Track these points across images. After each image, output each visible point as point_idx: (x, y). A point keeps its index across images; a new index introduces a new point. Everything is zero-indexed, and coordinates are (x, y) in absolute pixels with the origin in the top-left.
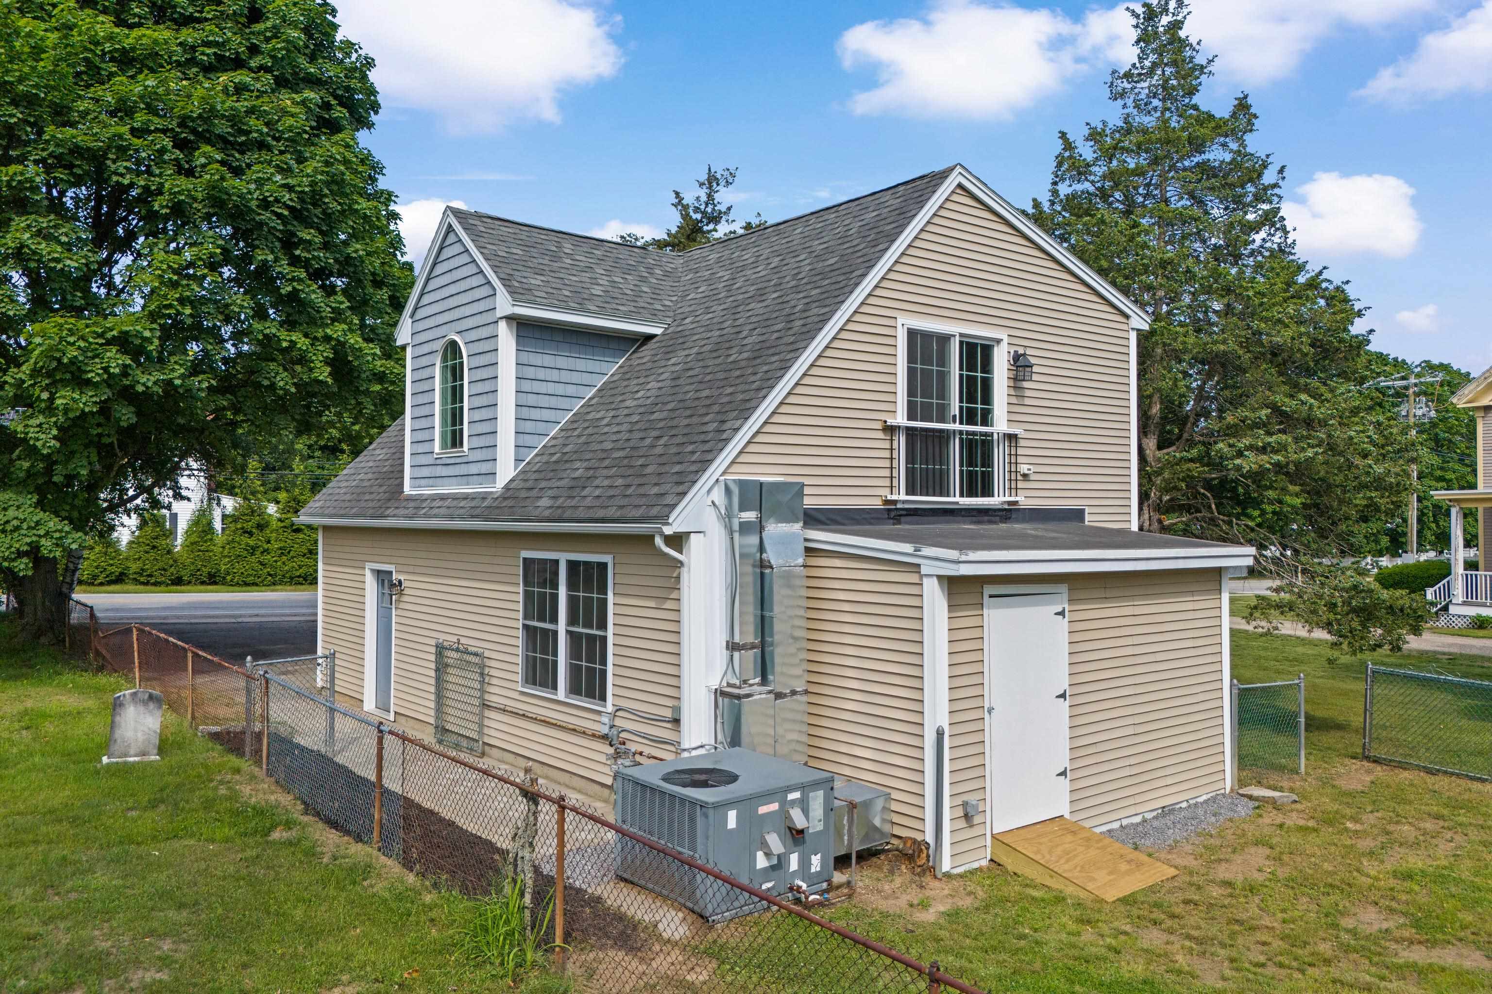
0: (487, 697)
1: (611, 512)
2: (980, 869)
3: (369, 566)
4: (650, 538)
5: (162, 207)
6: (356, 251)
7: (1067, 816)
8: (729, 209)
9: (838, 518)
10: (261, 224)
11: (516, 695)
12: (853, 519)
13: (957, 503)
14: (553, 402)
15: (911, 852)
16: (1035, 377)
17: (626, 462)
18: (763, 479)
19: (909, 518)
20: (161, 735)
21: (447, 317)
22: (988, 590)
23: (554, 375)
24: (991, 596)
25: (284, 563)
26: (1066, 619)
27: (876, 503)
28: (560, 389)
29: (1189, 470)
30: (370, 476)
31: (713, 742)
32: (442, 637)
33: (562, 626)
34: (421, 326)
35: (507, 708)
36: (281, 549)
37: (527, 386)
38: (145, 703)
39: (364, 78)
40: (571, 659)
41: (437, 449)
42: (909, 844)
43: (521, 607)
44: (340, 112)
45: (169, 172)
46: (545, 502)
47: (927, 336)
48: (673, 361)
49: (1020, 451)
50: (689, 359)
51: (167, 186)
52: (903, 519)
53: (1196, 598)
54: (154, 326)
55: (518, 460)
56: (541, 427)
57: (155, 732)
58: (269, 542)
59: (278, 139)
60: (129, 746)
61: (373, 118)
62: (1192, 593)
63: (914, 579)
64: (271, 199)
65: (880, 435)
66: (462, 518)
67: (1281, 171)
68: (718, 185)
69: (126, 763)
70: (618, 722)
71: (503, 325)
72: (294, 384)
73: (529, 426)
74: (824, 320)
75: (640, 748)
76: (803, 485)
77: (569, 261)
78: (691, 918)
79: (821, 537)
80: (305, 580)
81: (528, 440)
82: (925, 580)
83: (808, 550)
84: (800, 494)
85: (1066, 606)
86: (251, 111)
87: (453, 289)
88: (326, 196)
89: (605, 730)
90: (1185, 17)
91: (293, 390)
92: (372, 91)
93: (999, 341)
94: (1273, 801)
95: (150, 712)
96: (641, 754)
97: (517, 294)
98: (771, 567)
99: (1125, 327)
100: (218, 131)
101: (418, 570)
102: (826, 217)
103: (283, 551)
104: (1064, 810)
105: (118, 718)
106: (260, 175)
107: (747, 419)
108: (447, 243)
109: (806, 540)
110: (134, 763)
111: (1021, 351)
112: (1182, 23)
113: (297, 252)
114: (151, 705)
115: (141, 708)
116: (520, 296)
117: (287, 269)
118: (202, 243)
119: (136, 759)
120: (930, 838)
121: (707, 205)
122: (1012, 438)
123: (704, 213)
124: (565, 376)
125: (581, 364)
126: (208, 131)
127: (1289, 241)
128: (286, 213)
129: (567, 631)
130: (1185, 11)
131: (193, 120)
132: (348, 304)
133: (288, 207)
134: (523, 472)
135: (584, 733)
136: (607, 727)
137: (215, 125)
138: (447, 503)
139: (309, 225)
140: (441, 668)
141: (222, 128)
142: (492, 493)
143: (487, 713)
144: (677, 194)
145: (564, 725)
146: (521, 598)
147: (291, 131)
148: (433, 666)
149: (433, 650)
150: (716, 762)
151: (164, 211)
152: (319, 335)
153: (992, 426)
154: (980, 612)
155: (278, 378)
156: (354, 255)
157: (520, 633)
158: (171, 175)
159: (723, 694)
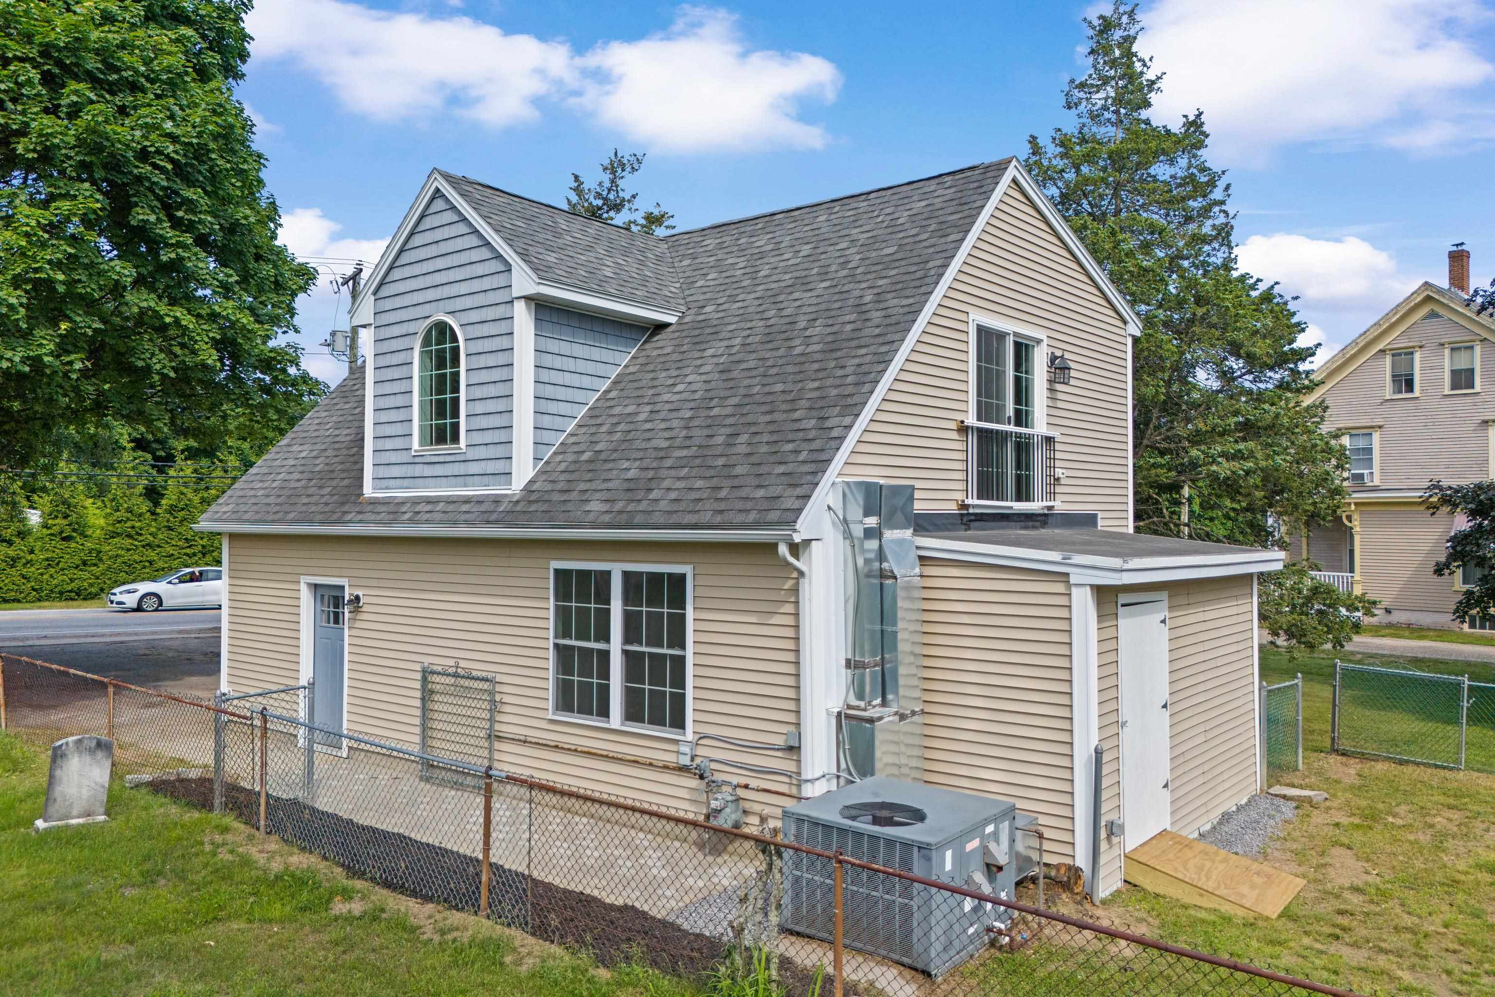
0: (497, 727)
1: (706, 517)
2: (1119, 891)
3: (304, 580)
4: (772, 547)
5: (28, 151)
6: (246, 218)
7: (1169, 829)
8: (634, 197)
9: (924, 524)
10: (139, 179)
11: (544, 725)
12: (935, 525)
13: (1011, 508)
14: (570, 394)
15: (1065, 879)
16: (1072, 382)
17: (698, 461)
18: (882, 481)
20: (110, 789)
21: (430, 295)
22: (1123, 599)
23: (570, 364)
24: (1123, 605)
25: (51, 576)
26: (1167, 627)
27: (951, 508)
28: (575, 380)
29: (1157, 476)
30: (296, 476)
31: (834, 771)
32: (427, 660)
33: (616, 645)
34: (388, 304)
35: (529, 739)
36: (47, 559)
37: (545, 376)
38: (91, 751)
39: (237, 20)
40: (627, 682)
41: (416, 445)
42: (1062, 871)
43: (551, 624)
44: (212, 57)
45: (35, 110)
46: (595, 506)
47: (990, 333)
48: (710, 352)
49: (1058, 455)
50: (734, 350)
51: (33, 124)
53: (1239, 602)
54: (19, 292)
55: (537, 459)
56: (558, 422)
57: (103, 787)
58: (32, 552)
59: (152, 81)
60: (71, 805)
61: (244, 68)
62: (1236, 597)
63: (1060, 588)
64: (152, 149)
65: (955, 435)
66: (469, 523)
67: (1227, 187)
68: (623, 170)
69: (67, 826)
70: (700, 751)
71: (520, 307)
72: (173, 368)
73: (546, 421)
74: (914, 313)
75: (743, 781)
76: (913, 488)
77: (569, 238)
78: (908, 973)
79: (933, 544)
80: (78, 595)
81: (547, 437)
82: (1074, 591)
83: (921, 558)
84: (911, 499)
85: (1167, 614)
86: (122, 46)
87: (440, 263)
88: (213, 151)
89: (685, 761)
90: (1137, 33)
91: (172, 374)
92: (245, 37)
93: (1039, 342)
94: (1309, 800)
95: (98, 762)
96: (746, 787)
97: (541, 271)
98: (895, 578)
99: (1122, 332)
100: (89, 67)
101: (382, 583)
102: (856, 205)
103: (50, 563)
104: (1166, 824)
105: (58, 773)
106: (149, 120)
107: (857, 415)
108: (431, 210)
109: (918, 548)
110: (79, 825)
111: (1058, 353)
112: (1135, 38)
113: (180, 214)
114: (100, 754)
115: (87, 759)
116: (545, 274)
117: (170, 233)
118: (75, 196)
119: (81, 821)
120: (1082, 861)
121: (609, 190)
122: (1049, 440)
123: (605, 199)
124: (581, 366)
125: (596, 353)
126: (77, 65)
127: (1233, 256)
128: (169, 167)
129: (625, 653)
130: (1137, 27)
131: (59, 50)
132: (237, 278)
133: (172, 161)
134: (542, 472)
135: (651, 764)
136: (688, 758)
137: (83, 58)
138: (440, 506)
139: (191, 183)
140: (427, 695)
141: (92, 63)
142: (506, 495)
143: (497, 745)
144: (576, 178)
145: (620, 756)
146: (551, 614)
147: (170, 72)
148: (418, 694)
149: (419, 676)
150: (876, 794)
151: (30, 156)
152: (203, 312)
153: (1033, 428)
154: (1115, 623)
155: (154, 360)
156: (243, 222)
157: (551, 654)
158: (36, 114)
159: (847, 716)
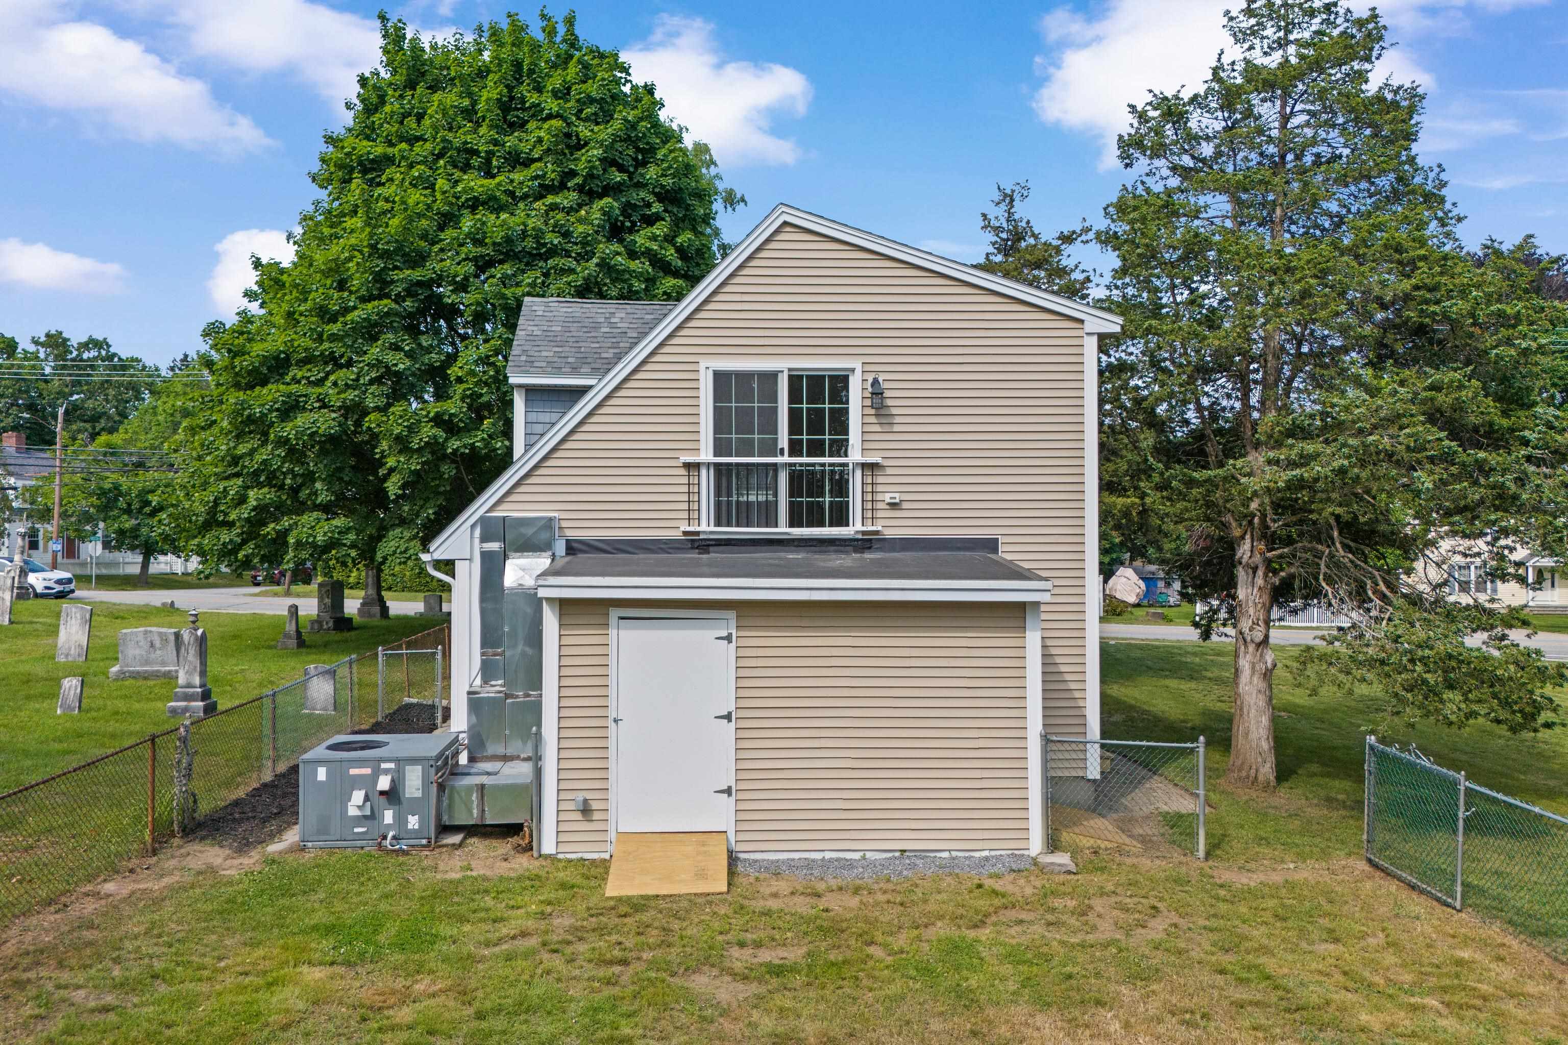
7: (729, 833)
9: (630, 549)
12: (646, 549)
13: (780, 534)
19: (716, 548)
22: (614, 613)
24: (621, 618)
26: (734, 644)
27: (676, 534)
47: (744, 377)
52: (711, 549)
53: (974, 635)
65: (681, 471)
85: (734, 632)
93: (853, 370)
97: (515, 367)
99: (1076, 333)
104: (724, 826)
116: (516, 369)
122: (874, 467)
154: (603, 632)
